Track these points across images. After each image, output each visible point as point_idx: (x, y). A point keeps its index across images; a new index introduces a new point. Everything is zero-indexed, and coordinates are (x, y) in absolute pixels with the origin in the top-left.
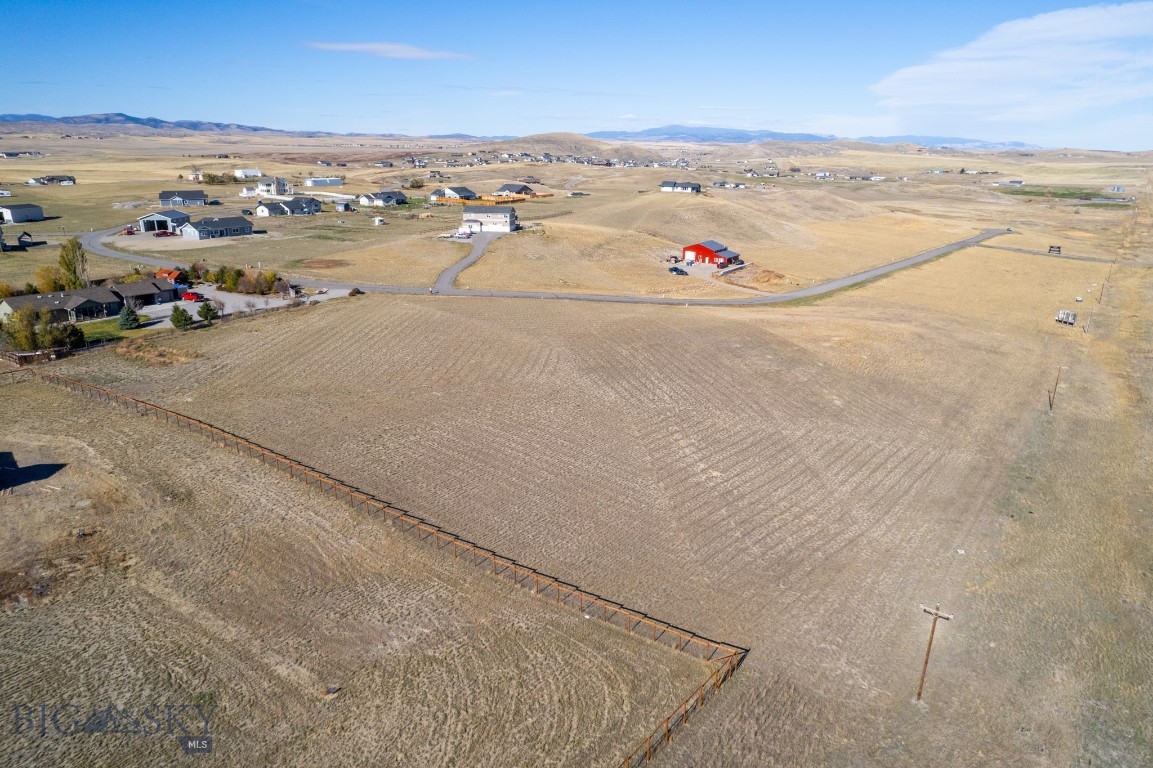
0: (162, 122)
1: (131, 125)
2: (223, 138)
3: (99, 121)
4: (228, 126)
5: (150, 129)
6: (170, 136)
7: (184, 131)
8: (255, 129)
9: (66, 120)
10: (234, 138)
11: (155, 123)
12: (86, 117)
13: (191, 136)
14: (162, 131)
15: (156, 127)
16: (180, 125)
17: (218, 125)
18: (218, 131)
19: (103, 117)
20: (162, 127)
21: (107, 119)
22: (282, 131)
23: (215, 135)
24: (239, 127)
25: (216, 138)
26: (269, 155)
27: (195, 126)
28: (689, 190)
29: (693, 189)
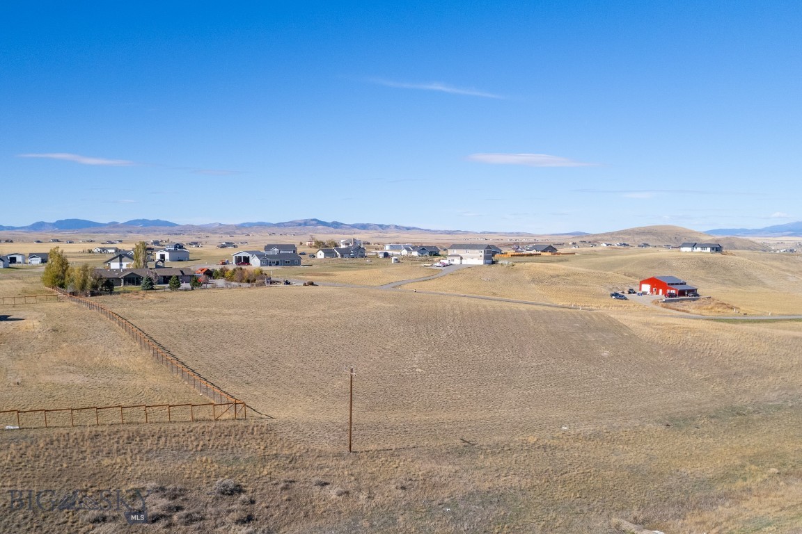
0: (342, 224)
1: (320, 227)
2: (381, 235)
3: (300, 225)
4: (388, 227)
5: (331, 229)
6: (344, 234)
7: (356, 230)
8: (408, 229)
9: (279, 225)
10: (390, 234)
11: (337, 225)
12: (292, 222)
13: (359, 233)
14: (339, 230)
15: (337, 228)
16: (354, 226)
17: (381, 226)
18: (380, 229)
19: (303, 222)
20: (341, 228)
22: (429, 230)
24: (396, 227)
25: (376, 234)
27: (364, 227)
28: (709, 250)
29: (713, 249)
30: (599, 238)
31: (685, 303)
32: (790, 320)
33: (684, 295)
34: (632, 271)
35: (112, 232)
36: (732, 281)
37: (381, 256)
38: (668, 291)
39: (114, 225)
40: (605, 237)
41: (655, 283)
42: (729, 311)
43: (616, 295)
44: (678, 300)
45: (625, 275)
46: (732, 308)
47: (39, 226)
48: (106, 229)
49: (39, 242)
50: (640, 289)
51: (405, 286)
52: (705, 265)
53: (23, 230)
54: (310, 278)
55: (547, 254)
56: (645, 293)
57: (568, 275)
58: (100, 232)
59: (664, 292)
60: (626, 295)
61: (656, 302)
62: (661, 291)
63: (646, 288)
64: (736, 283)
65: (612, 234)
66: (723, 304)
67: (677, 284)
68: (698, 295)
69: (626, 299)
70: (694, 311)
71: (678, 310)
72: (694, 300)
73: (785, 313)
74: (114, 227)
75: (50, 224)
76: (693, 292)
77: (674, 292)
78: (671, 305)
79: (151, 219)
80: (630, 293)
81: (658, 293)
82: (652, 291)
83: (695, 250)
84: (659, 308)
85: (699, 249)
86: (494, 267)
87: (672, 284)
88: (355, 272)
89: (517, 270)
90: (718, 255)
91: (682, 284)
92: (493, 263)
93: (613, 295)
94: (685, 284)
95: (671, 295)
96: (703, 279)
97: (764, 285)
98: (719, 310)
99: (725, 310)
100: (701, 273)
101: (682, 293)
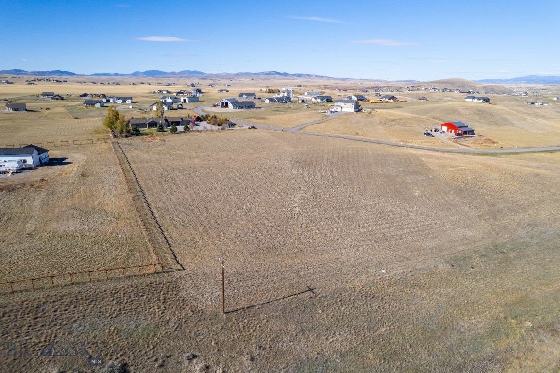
0: (289, 74)
1: (277, 75)
3: (267, 74)
4: (312, 76)
5: (283, 77)
6: (289, 79)
7: (296, 77)
8: (322, 77)
9: (256, 74)
10: (312, 80)
11: (285, 74)
12: (263, 73)
13: (296, 79)
14: (286, 77)
15: (285, 76)
16: (294, 75)
17: (308, 75)
18: (308, 77)
20: (288, 76)
21: (270, 73)
22: (332, 78)
23: (304, 79)
24: (316, 76)
25: (306, 80)
26: (319, 86)
27: (299, 76)
28: (482, 100)
29: (484, 100)
30: (421, 85)
31: (467, 139)
32: (529, 152)
33: (466, 134)
34: (437, 115)
35: (172, 77)
36: (494, 122)
37: (300, 101)
38: (457, 131)
39: (173, 73)
40: (425, 84)
41: (451, 126)
42: (492, 145)
43: (427, 134)
44: (463, 137)
45: (433, 118)
46: (494, 143)
47: (136, 74)
48: (169, 76)
49: (133, 84)
50: (441, 129)
51: (307, 128)
52: (480, 112)
53: (129, 76)
54: (254, 122)
55: (392, 101)
56: (444, 132)
57: (401, 119)
58: (166, 77)
59: (455, 132)
60: (433, 133)
61: (450, 139)
62: (453, 131)
63: (445, 128)
64: (496, 124)
65: (428, 82)
66: (489, 140)
67: (463, 127)
68: (474, 134)
69: (433, 136)
70: (471, 145)
71: (462, 145)
72: (472, 137)
73: (525, 146)
74: (174, 75)
75: (142, 73)
76: (472, 132)
77: (460, 132)
78: (458, 140)
79: (192, 70)
80: (435, 131)
81: (451, 132)
82: (448, 131)
83: (474, 100)
84: (451, 143)
85: (476, 100)
86: (359, 114)
87: (460, 127)
88: (281, 116)
89: (372, 116)
90: (487, 105)
91: (466, 127)
92: (360, 110)
93: (425, 134)
94: (468, 126)
95: (459, 134)
96: (478, 122)
97: (513, 125)
98: (487, 144)
99: (490, 145)
100: (477, 117)
101: (465, 132)
